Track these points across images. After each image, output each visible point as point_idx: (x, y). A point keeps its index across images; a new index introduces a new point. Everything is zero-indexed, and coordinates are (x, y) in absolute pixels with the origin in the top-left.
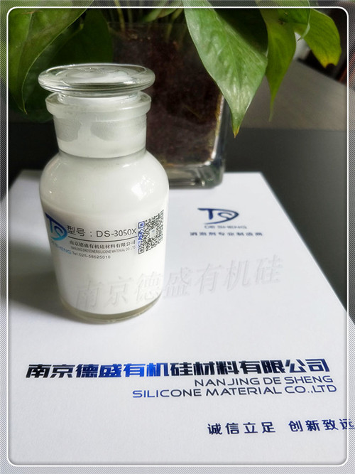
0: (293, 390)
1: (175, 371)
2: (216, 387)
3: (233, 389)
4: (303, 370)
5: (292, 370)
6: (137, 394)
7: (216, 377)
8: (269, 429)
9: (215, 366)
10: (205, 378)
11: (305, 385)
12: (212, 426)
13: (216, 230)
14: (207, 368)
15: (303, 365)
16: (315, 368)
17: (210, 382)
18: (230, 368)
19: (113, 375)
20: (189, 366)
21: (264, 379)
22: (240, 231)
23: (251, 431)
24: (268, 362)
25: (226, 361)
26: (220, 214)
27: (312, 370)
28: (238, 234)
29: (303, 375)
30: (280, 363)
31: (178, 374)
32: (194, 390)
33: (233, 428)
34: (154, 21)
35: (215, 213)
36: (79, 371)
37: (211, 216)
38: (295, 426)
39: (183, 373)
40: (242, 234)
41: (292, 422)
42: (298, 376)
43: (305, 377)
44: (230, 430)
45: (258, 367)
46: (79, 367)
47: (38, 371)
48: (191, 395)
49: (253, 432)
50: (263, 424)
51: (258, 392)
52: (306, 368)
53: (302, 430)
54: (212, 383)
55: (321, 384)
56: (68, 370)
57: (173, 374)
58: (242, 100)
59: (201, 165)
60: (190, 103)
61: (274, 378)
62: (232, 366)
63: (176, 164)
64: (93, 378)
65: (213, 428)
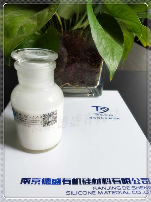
0: (135, 192)
1: (84, 182)
2: (102, 190)
3: (109, 191)
4: (139, 183)
5: (135, 183)
7: (102, 185)
9: (101, 180)
10: (97, 186)
11: (140, 190)
13: (100, 116)
14: (98, 181)
15: (139, 180)
17: (99, 188)
18: (108, 181)
19: (57, 184)
20: (90, 180)
21: (123, 187)
24: (124, 179)
25: (106, 178)
26: (101, 109)
27: (143, 183)
28: (109, 118)
29: (140, 185)
30: (129, 179)
31: (85, 184)
32: (93, 192)
34: (75, 30)
35: (99, 108)
36: (43, 181)
39: (88, 183)
40: (111, 118)
42: (138, 186)
43: (140, 187)
45: (120, 181)
46: (43, 179)
47: (25, 181)
48: (91, 194)
52: (141, 182)
56: (38, 181)
57: (83, 184)
58: (114, 66)
59: (93, 88)
60: (89, 62)
61: (127, 187)
62: (108, 180)
63: (82, 87)
64: (49, 185)
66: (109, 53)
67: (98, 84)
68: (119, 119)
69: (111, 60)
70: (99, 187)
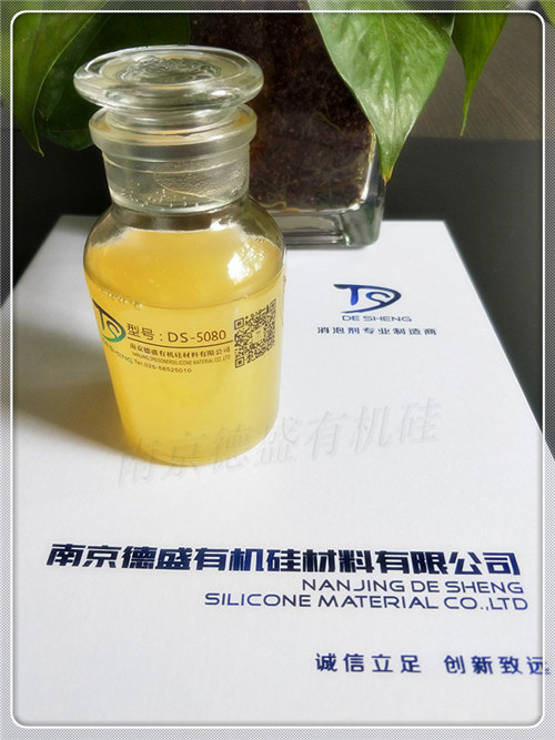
0: (456, 603)
1: (274, 564)
2: (336, 593)
3: (361, 597)
4: (476, 571)
5: (459, 570)
6: (212, 599)
7: (338, 575)
8: (411, 667)
9: (337, 558)
10: (319, 577)
11: (478, 596)
12: (323, 657)
13: (361, 324)
14: (323, 560)
15: (477, 561)
16: (496, 568)
17: (327, 584)
18: (360, 562)
19: (177, 567)
20: (295, 555)
21: (413, 582)
22: (400, 325)
23: (383, 668)
24: (421, 554)
25: (356, 549)
26: (369, 295)
27: (491, 570)
28: (397, 331)
29: (476, 578)
30: (441, 556)
31: (277, 569)
32: (301, 596)
33: (355, 663)
35: (362, 293)
36: (126, 557)
37: (355, 299)
38: (453, 664)
39: (286, 567)
40: (403, 331)
41: (449, 657)
42: (468, 580)
43: (478, 583)
44: (350, 664)
45: (405, 561)
46: (128, 550)
47: (65, 554)
48: (294, 604)
49: (386, 670)
50: (403, 657)
51: (400, 604)
52: (483, 567)
53: (464, 672)
54: (330, 586)
55: (504, 596)
56: (109, 555)
57: (270, 569)
58: (398, 123)
59: (343, 210)
60: (326, 108)
61: (428, 583)
62: (363, 559)
63: (301, 208)
64: (148, 570)
65: (324, 661)
66: (380, 68)
67: (364, 194)
68: (433, 332)
69: (386, 95)
70: (327, 581)
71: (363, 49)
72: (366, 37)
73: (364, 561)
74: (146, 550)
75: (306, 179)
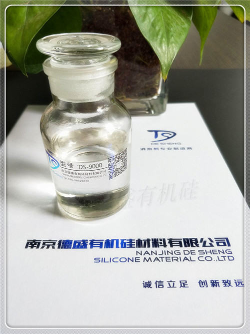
0: (204, 259)
1: (124, 245)
2: (151, 256)
3: (162, 258)
4: (212, 245)
5: (204, 245)
6: (97, 260)
7: (151, 249)
8: (184, 285)
9: (151, 242)
10: (143, 250)
11: (212, 256)
13: (159, 146)
14: (145, 243)
15: (212, 241)
16: (220, 244)
17: (147, 252)
18: (160, 243)
19: (82, 247)
20: (133, 241)
21: (184, 251)
22: (176, 146)
23: (172, 286)
24: (187, 239)
25: (159, 238)
26: (163, 134)
27: (218, 245)
28: (175, 149)
29: (212, 248)
30: (196, 240)
31: (125, 247)
32: (136, 258)
33: (160, 284)
35: (159, 134)
36: (59, 244)
37: (156, 136)
38: (202, 283)
39: (129, 246)
40: (178, 149)
41: (200, 281)
42: (208, 249)
43: (213, 250)
44: (158, 285)
45: (180, 243)
46: (60, 242)
47: (33, 244)
48: (133, 261)
49: (173, 287)
50: (180, 281)
51: (179, 260)
52: (214, 244)
53: (207, 287)
54: (148, 253)
55: (224, 255)
56: (52, 244)
57: (122, 247)
58: (169, 55)
59: (150, 99)
60: (141, 55)
61: (191, 251)
62: (162, 242)
63: (132, 98)
64: (68, 249)
65: (146, 284)
68: (191, 148)
69: (163, 44)
70: (147, 251)
71: (153, 25)
72: (154, 20)
73: (163, 243)
74: (68, 241)
75: (133, 86)
